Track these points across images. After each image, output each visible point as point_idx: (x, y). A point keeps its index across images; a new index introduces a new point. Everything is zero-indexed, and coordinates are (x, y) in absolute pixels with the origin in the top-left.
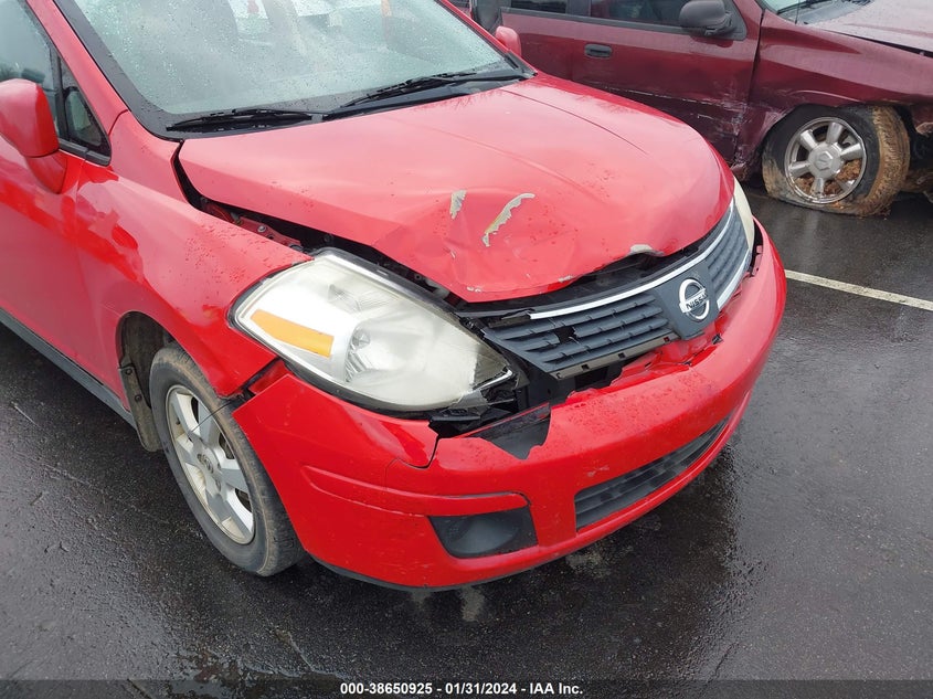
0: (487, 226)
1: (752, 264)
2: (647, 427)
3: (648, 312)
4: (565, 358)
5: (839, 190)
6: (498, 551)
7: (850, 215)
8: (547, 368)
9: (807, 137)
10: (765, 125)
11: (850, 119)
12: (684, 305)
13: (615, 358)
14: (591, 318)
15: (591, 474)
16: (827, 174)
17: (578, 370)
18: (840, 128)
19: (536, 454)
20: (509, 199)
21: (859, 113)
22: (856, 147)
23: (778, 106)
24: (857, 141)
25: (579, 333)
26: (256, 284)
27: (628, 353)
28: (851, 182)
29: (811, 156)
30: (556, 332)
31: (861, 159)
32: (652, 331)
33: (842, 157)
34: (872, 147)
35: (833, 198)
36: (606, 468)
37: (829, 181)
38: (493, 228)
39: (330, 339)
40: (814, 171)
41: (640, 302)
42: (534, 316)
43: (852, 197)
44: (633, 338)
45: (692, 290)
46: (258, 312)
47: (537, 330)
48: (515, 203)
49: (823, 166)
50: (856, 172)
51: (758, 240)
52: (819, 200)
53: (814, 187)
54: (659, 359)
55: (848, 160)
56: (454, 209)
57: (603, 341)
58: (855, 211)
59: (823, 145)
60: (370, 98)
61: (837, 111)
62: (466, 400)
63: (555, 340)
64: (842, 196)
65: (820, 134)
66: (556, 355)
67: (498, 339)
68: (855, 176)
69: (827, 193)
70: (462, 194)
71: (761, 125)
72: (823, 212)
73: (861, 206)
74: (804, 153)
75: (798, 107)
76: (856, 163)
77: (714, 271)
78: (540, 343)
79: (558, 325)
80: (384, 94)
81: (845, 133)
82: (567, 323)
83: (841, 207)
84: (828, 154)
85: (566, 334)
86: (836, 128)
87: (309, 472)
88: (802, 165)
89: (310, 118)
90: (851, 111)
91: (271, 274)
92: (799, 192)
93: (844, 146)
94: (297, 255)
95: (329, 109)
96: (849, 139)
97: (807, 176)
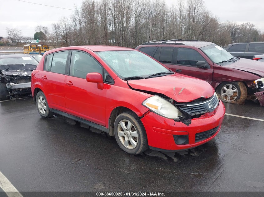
0: (179, 92)
1: (219, 104)
2: (206, 124)
3: (204, 107)
4: (192, 113)
5: (233, 99)
6: (183, 144)
7: (236, 104)
8: (190, 114)
9: (225, 88)
10: (216, 85)
11: (233, 84)
12: (210, 107)
13: (200, 113)
14: (196, 107)
15: (198, 130)
16: (230, 95)
17: (194, 115)
18: (232, 86)
19: (190, 126)
20: (182, 88)
21: (235, 83)
22: (236, 90)
23: (219, 82)
24: (236, 89)
25: (194, 109)
26: (146, 99)
27: (202, 113)
28: (235, 97)
29: (226, 92)
30: (190, 108)
31: (237, 92)
32: (205, 110)
33: (233, 92)
34: (239, 90)
35: (232, 100)
36: (200, 130)
37: (231, 97)
38: (180, 92)
39: (158, 107)
40: (227, 95)
41: (203, 105)
42: (187, 106)
43: (236, 100)
44: (202, 111)
45: (210, 104)
46: (147, 103)
47: (188, 108)
48: (183, 89)
49: (229, 94)
50: (236, 95)
51: (219, 101)
52: (229, 101)
53: (228, 98)
54: (206, 115)
55: (234, 93)
56: (174, 89)
57: (198, 111)
58: (237, 103)
59: (229, 89)
60: (152, 76)
61: (231, 83)
62: (177, 119)
63: (190, 110)
64: (234, 100)
65: (228, 87)
66: (191, 112)
67: (182, 109)
68: (236, 96)
69: (231, 99)
70: (175, 87)
71: (215, 86)
72: (230, 103)
73: (238, 102)
74: (225, 91)
75: (223, 82)
76: (236, 93)
77: (213, 103)
78: (188, 110)
79: (191, 107)
80: (154, 75)
81: (233, 87)
82: (192, 107)
83: (234, 102)
84: (230, 91)
85: (192, 109)
86: (231, 86)
87: (153, 128)
88: (225, 94)
89: (143, 78)
90: (234, 82)
91: (148, 98)
92: (225, 99)
93: (233, 90)
94: (151, 95)
95: (147, 77)
96: (234, 88)
97: (226, 96)
